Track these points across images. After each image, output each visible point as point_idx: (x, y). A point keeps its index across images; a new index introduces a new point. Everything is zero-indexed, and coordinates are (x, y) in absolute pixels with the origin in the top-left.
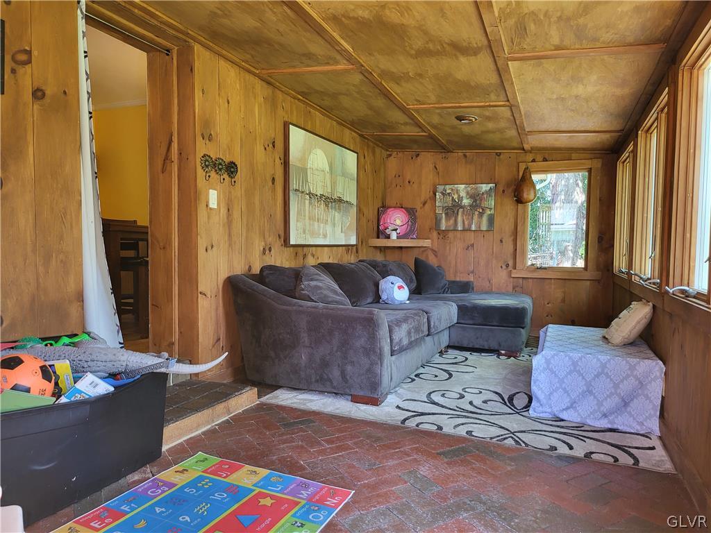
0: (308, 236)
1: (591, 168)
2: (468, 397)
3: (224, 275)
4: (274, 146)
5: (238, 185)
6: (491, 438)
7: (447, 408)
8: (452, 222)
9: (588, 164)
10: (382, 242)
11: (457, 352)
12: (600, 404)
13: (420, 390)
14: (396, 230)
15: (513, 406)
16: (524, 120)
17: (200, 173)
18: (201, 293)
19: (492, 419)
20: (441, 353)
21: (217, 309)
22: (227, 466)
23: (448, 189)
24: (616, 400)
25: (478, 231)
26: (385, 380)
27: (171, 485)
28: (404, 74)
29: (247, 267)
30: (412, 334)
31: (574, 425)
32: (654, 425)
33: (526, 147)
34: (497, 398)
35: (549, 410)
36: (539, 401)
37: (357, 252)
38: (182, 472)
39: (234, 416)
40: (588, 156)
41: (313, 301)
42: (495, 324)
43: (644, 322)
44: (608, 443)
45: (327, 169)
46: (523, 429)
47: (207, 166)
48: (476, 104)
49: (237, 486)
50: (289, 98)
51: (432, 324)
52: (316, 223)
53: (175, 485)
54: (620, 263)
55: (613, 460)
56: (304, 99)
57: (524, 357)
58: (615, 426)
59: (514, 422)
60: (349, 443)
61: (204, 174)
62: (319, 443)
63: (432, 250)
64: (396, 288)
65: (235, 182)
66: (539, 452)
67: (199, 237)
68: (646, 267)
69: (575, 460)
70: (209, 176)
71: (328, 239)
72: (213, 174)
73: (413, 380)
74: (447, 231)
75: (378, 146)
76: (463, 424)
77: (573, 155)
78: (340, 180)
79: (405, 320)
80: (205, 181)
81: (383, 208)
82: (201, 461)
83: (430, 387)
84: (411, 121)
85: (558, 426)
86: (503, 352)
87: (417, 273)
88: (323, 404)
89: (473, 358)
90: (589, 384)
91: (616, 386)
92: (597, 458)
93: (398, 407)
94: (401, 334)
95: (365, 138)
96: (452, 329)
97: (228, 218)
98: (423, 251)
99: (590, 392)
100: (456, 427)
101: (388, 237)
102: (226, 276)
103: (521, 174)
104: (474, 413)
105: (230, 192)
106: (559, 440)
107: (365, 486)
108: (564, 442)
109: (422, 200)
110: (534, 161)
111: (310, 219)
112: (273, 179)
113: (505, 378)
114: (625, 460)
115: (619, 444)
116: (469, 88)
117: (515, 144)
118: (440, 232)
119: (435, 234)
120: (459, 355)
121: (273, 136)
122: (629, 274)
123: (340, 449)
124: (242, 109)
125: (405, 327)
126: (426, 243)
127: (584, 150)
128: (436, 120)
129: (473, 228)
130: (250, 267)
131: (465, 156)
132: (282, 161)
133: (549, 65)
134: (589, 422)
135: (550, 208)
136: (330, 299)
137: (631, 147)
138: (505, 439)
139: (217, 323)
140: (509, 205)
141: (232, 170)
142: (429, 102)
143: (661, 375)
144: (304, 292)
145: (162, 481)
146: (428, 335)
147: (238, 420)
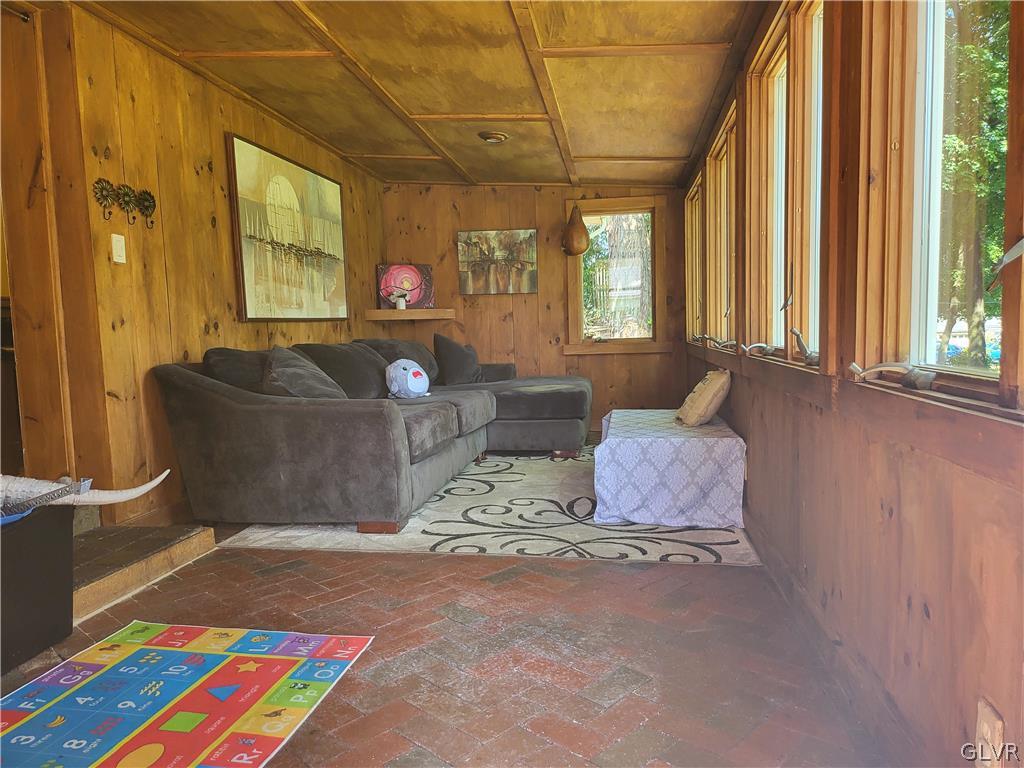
0: (275, 306)
1: (654, 208)
2: (517, 510)
3: (144, 365)
4: (211, 169)
5: (157, 225)
6: (548, 554)
7: (490, 526)
8: (481, 283)
9: (651, 202)
10: (384, 314)
11: (499, 458)
12: (676, 498)
13: (453, 508)
14: (404, 296)
15: (574, 514)
16: (568, 140)
17: (95, 207)
18: (109, 394)
19: (548, 533)
20: (477, 461)
21: (137, 418)
22: (181, 633)
23: (474, 237)
24: (693, 490)
25: (518, 293)
26: (405, 496)
27: (96, 668)
28: (402, 67)
29: (182, 353)
30: (438, 434)
31: (648, 527)
32: (737, 516)
33: (573, 178)
34: (553, 507)
35: (617, 513)
36: (604, 503)
37: (349, 330)
38: (112, 648)
39: (180, 570)
40: (650, 191)
41: (291, 395)
42: (546, 416)
43: (722, 394)
44: (688, 543)
45: (297, 206)
46: (586, 539)
47: (105, 198)
48: (505, 116)
49: (202, 655)
50: (230, 97)
51: (464, 420)
52: (285, 287)
53: (102, 667)
54: (693, 329)
55: (692, 560)
56: (254, 100)
57: (584, 457)
58: (694, 523)
59: (575, 533)
60: (361, 582)
61: (101, 209)
62: (317, 588)
63: (456, 322)
64: (410, 375)
65: (152, 222)
66: (607, 562)
67: (99, 308)
68: (721, 330)
69: (651, 565)
70: (110, 213)
71: (304, 310)
72: (115, 210)
73: (442, 498)
74: (475, 295)
75: (370, 174)
76: (512, 542)
77: (632, 190)
78: (317, 223)
79: (428, 415)
80: (103, 220)
81: (382, 267)
82: (138, 632)
83: (467, 503)
84: (417, 139)
85: (629, 531)
86: (558, 452)
87: (438, 355)
88: (316, 540)
89: (520, 463)
90: (661, 475)
91: (693, 474)
92: (675, 560)
93: (424, 532)
94: (423, 433)
95: (350, 162)
96: (491, 428)
97: (145, 278)
98: (445, 326)
99: (664, 485)
100: (502, 546)
101: (394, 306)
102: (149, 366)
103: (569, 215)
104: (526, 528)
105: (145, 239)
106: (630, 545)
107: (387, 629)
108: (636, 547)
109: (439, 253)
110: (584, 198)
111: (275, 279)
112: (214, 219)
113: (562, 483)
114: (706, 558)
115: (700, 542)
116: (493, 93)
117: (559, 174)
118: (466, 298)
119: (459, 300)
120: (502, 462)
121: (208, 153)
122: (704, 340)
123: (349, 591)
124: (157, 113)
125: (427, 425)
126: (449, 314)
127: (644, 182)
128: (451, 137)
129: (511, 290)
130: (186, 355)
131: (494, 190)
132: (226, 192)
133: (596, 66)
134: (665, 522)
135: (608, 265)
136: (317, 392)
137: (698, 180)
138: (565, 552)
139: (139, 438)
140: (556, 258)
141: (146, 204)
142: (441, 110)
143: (742, 455)
144: (276, 384)
145: (80, 664)
146: (459, 436)
147: (189, 575)
